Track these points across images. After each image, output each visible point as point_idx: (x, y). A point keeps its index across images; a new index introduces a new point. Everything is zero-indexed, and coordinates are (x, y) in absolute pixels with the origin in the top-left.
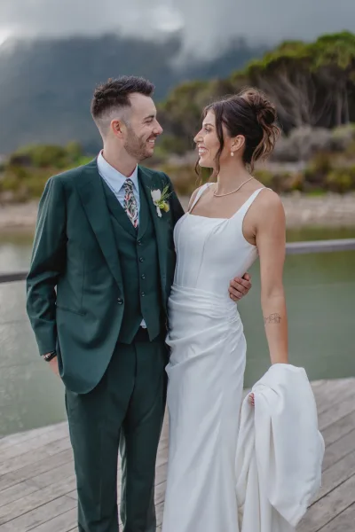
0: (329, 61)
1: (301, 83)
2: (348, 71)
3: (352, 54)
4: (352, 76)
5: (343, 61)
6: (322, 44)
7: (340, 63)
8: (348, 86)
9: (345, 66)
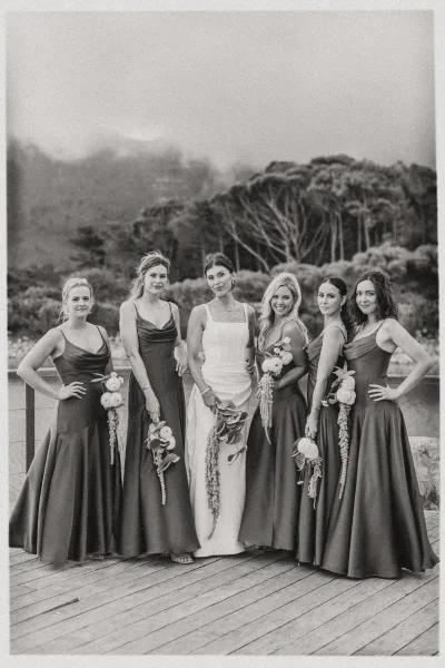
0: (322, 187)
1: (290, 210)
2: (344, 199)
3: (348, 179)
4: (348, 204)
5: (339, 187)
6: (316, 167)
7: (334, 189)
8: (345, 215)
9: (339, 193)
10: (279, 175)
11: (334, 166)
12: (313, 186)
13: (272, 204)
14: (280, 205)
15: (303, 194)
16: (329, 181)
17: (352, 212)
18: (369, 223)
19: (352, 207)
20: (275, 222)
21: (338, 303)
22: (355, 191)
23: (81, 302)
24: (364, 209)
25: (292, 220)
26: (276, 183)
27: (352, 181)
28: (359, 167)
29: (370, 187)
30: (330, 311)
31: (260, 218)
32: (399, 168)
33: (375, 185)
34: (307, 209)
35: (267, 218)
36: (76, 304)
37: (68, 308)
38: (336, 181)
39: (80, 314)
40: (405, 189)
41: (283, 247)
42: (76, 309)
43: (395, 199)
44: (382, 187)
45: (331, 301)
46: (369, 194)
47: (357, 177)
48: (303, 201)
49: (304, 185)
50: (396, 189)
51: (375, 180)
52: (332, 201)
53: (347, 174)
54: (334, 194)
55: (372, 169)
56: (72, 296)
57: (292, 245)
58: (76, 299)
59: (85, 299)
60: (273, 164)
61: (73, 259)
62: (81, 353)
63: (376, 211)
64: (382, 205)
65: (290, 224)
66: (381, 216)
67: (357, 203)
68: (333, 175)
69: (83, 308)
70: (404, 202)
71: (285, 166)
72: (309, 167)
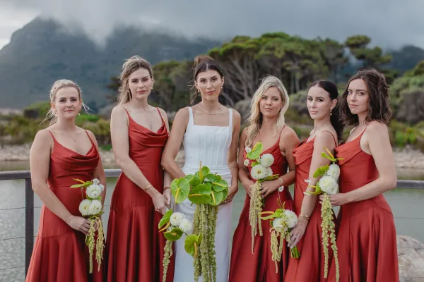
0: (268, 52)
1: (248, 67)
2: (282, 60)
3: (285, 47)
4: (285, 63)
5: (279, 52)
6: (264, 40)
7: (276, 53)
8: (283, 70)
9: (280, 56)
10: (241, 45)
11: (277, 39)
12: (262, 52)
13: (236, 63)
14: (242, 63)
15: (256, 57)
16: (273, 49)
17: (288, 69)
18: (298, 76)
19: (288, 65)
20: (237, 74)
21: (328, 106)
22: (290, 55)
23: (69, 103)
24: (295, 67)
25: (249, 73)
26: (239, 49)
27: (288, 49)
28: (292, 40)
29: (299, 53)
30: (320, 115)
31: (229, 72)
32: (318, 41)
33: (303, 52)
34: (259, 66)
35: (233, 72)
36: (63, 105)
37: (56, 109)
38: (277, 49)
39: (68, 115)
40: (322, 54)
41: (242, 91)
42: (63, 110)
43: (315, 61)
44: (307, 53)
45: (320, 104)
46: (298, 57)
47: (291, 46)
48: (257, 61)
49: (257, 51)
50: (316, 54)
51: (302, 48)
52: (275, 61)
53: (284, 44)
54: (276, 57)
55: (300, 41)
56: (59, 96)
57: (248, 90)
58: (63, 100)
59: (73, 99)
60: (237, 37)
61: (108, 97)
62: (70, 155)
63: (303, 68)
64: (307, 64)
65: (248, 76)
66: (307, 71)
67: (291, 63)
68: (276, 44)
69: (70, 109)
70: (321, 62)
71: (245, 39)
72: (260, 40)
